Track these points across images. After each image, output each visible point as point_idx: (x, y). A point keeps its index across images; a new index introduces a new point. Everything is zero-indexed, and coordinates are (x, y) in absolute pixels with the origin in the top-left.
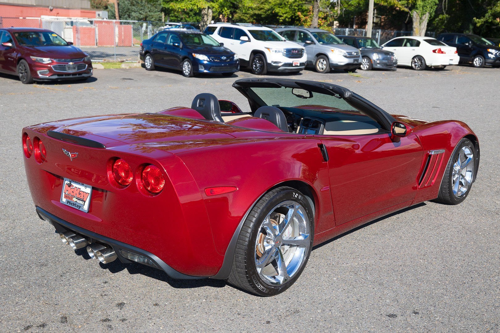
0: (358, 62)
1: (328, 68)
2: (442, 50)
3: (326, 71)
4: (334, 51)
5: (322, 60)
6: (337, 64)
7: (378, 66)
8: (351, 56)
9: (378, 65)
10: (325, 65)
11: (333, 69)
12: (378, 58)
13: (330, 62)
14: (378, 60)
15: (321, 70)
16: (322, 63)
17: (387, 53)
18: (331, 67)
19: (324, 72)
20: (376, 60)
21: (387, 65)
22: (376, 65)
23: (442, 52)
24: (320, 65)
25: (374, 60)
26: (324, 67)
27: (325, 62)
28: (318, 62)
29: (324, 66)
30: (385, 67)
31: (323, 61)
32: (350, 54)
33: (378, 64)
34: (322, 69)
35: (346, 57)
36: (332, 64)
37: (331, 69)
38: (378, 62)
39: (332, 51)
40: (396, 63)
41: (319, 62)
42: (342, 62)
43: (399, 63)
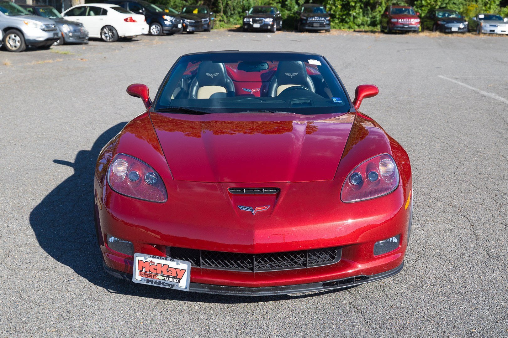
0: (58, 36)
1: (24, 45)
2: (134, 19)
3: (21, 49)
4: (28, 24)
5: (13, 36)
6: (35, 40)
7: (71, 40)
8: (50, 29)
9: (71, 38)
10: (18, 41)
11: (30, 46)
12: (69, 30)
13: (26, 38)
14: (70, 32)
15: (14, 49)
16: (13, 39)
17: (77, 25)
18: (27, 44)
19: (19, 51)
20: (68, 33)
21: (80, 38)
22: (69, 39)
23: (134, 21)
24: (11, 42)
25: (66, 33)
26: (18, 44)
27: (18, 38)
28: (7, 39)
29: (17, 43)
30: (77, 41)
31: (15, 36)
32: (47, 26)
33: (71, 37)
34: (15, 47)
35: (44, 30)
36: (29, 40)
37: (27, 46)
38: (71, 34)
39: (26, 24)
40: (87, 35)
41: (10, 38)
42: (40, 37)
43: (91, 35)
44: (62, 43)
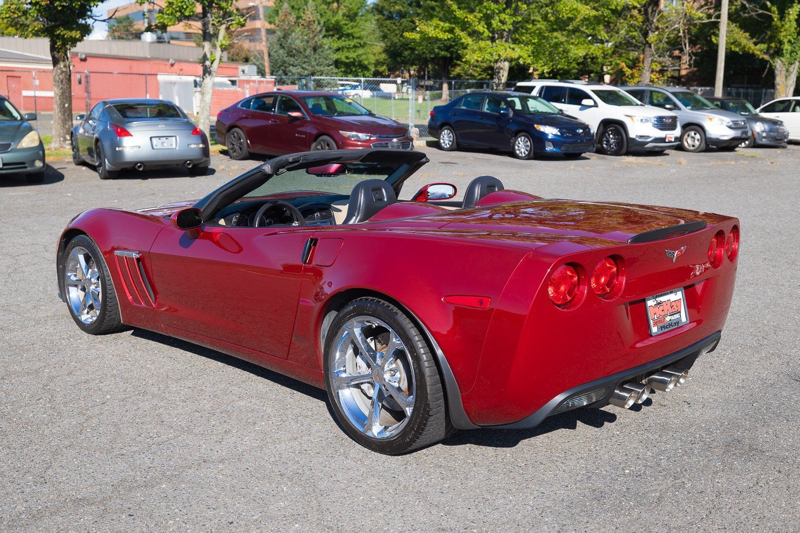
0: (747, 135)
1: (703, 144)
3: (699, 150)
4: (713, 120)
5: (692, 133)
6: (718, 139)
7: (764, 141)
8: (738, 126)
9: (764, 140)
10: (698, 140)
11: (711, 146)
12: (763, 129)
13: (708, 136)
14: (763, 132)
15: (692, 148)
16: (693, 137)
17: (775, 122)
19: (697, 151)
20: (760, 133)
21: (777, 140)
22: (761, 140)
24: (690, 141)
25: (758, 133)
26: (697, 143)
27: (698, 136)
28: (686, 136)
29: (696, 141)
30: (773, 143)
31: (695, 134)
32: (735, 123)
33: (764, 137)
34: (693, 146)
35: (730, 127)
36: (711, 138)
37: (707, 145)
38: (764, 134)
39: (711, 119)
40: (786, 136)
41: (688, 136)
42: (724, 136)
43: (791, 137)
44: (752, 144)
